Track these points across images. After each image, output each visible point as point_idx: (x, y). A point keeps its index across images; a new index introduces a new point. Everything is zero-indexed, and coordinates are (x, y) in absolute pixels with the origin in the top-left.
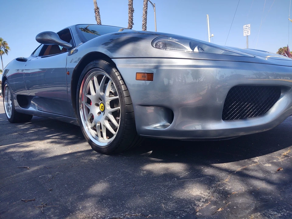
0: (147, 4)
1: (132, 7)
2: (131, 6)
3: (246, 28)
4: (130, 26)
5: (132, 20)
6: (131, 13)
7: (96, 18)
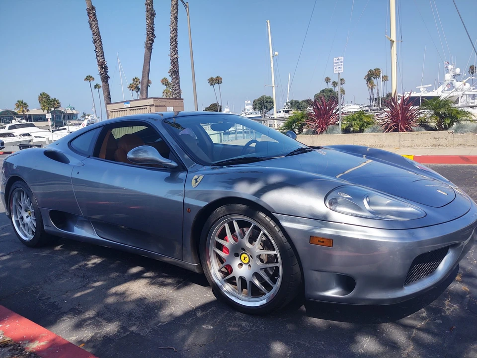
0: (177, 4)
1: (152, 8)
2: (149, 6)
3: (337, 61)
4: (149, 40)
5: (153, 30)
6: (150, 18)
7: (91, 25)
